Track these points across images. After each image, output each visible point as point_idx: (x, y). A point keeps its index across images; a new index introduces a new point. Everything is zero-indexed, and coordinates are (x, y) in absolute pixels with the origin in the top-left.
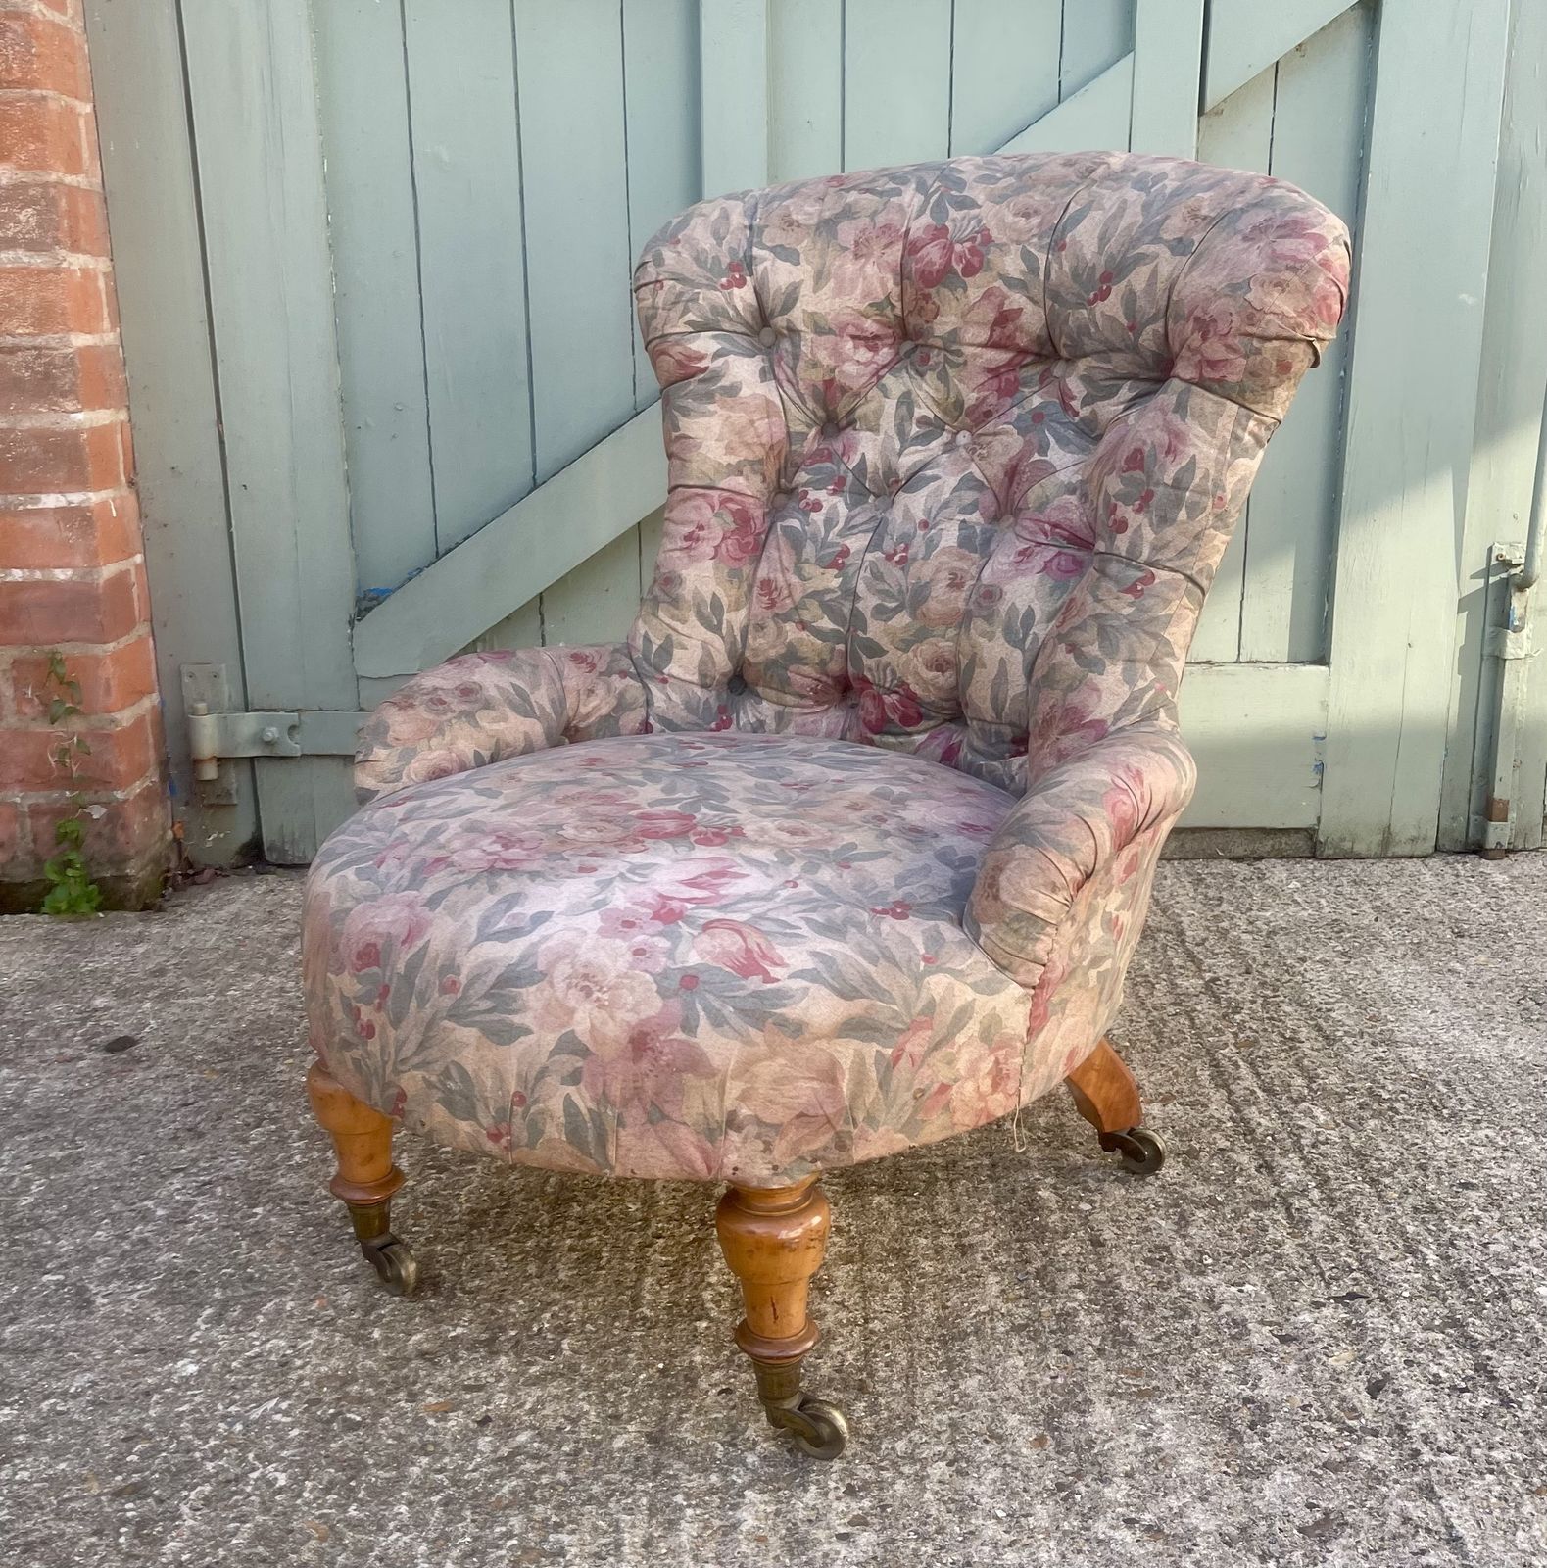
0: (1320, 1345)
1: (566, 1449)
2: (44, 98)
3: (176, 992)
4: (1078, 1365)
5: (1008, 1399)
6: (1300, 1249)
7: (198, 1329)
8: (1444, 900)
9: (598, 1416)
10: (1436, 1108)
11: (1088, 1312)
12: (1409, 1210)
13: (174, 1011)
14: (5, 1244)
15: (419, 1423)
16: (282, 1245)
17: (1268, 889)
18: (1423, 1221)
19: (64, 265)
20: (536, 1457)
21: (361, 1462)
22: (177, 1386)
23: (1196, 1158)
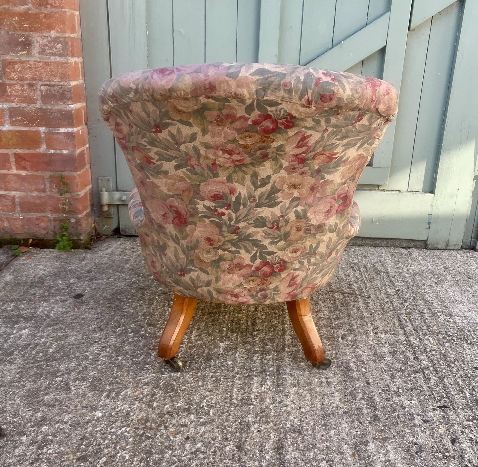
0: (436, 424)
1: (212, 450)
2: (65, 12)
3: (95, 278)
4: (364, 428)
5: (343, 439)
6: (428, 388)
7: (102, 400)
8: (464, 265)
9: (221, 438)
10: (466, 340)
11: (366, 408)
12: (460, 377)
13: (94, 286)
14: (45, 366)
15: (168, 438)
16: (126, 371)
17: (413, 259)
18: (464, 381)
19: (70, 61)
20: (203, 452)
21: (151, 451)
22: (96, 420)
23: (396, 354)
